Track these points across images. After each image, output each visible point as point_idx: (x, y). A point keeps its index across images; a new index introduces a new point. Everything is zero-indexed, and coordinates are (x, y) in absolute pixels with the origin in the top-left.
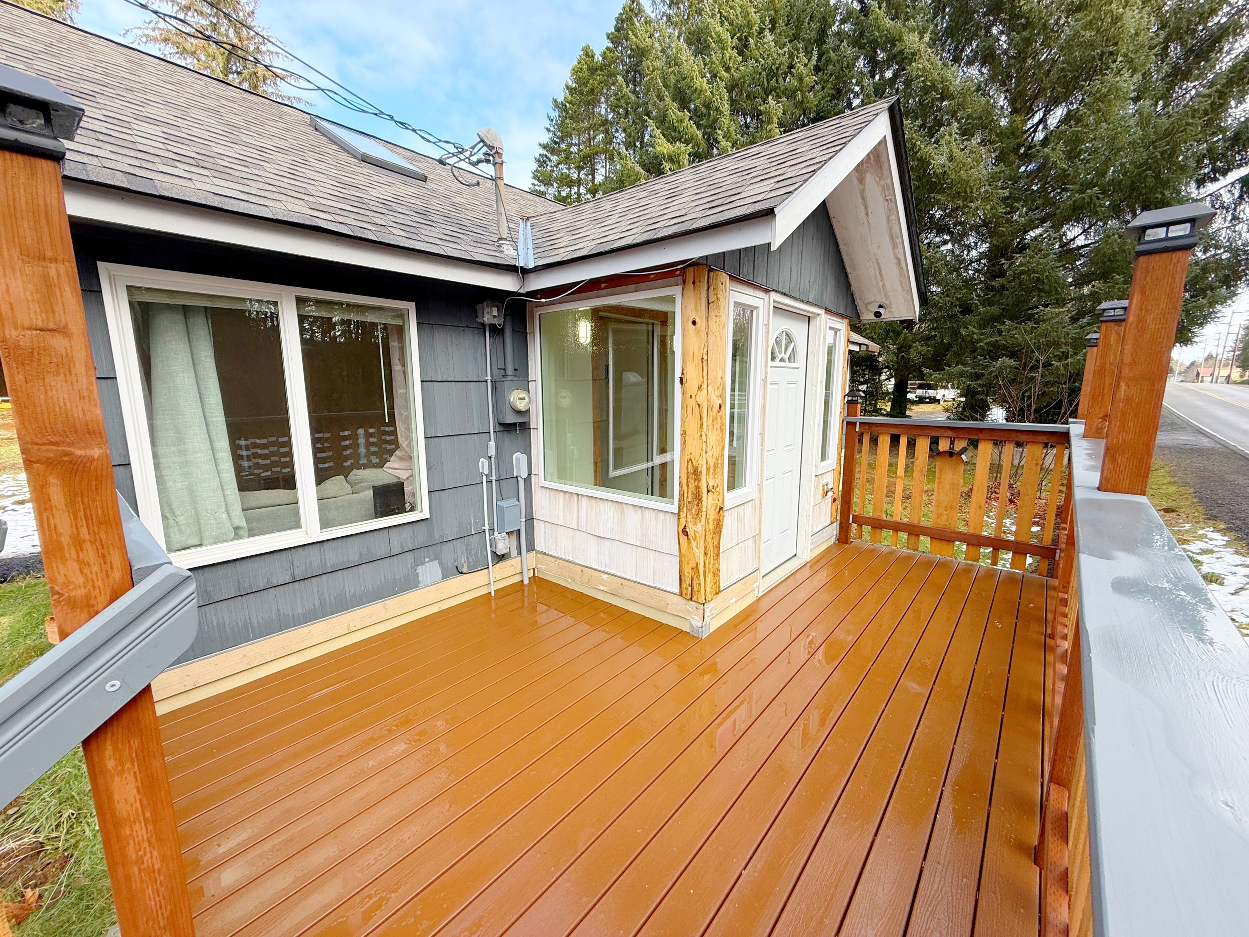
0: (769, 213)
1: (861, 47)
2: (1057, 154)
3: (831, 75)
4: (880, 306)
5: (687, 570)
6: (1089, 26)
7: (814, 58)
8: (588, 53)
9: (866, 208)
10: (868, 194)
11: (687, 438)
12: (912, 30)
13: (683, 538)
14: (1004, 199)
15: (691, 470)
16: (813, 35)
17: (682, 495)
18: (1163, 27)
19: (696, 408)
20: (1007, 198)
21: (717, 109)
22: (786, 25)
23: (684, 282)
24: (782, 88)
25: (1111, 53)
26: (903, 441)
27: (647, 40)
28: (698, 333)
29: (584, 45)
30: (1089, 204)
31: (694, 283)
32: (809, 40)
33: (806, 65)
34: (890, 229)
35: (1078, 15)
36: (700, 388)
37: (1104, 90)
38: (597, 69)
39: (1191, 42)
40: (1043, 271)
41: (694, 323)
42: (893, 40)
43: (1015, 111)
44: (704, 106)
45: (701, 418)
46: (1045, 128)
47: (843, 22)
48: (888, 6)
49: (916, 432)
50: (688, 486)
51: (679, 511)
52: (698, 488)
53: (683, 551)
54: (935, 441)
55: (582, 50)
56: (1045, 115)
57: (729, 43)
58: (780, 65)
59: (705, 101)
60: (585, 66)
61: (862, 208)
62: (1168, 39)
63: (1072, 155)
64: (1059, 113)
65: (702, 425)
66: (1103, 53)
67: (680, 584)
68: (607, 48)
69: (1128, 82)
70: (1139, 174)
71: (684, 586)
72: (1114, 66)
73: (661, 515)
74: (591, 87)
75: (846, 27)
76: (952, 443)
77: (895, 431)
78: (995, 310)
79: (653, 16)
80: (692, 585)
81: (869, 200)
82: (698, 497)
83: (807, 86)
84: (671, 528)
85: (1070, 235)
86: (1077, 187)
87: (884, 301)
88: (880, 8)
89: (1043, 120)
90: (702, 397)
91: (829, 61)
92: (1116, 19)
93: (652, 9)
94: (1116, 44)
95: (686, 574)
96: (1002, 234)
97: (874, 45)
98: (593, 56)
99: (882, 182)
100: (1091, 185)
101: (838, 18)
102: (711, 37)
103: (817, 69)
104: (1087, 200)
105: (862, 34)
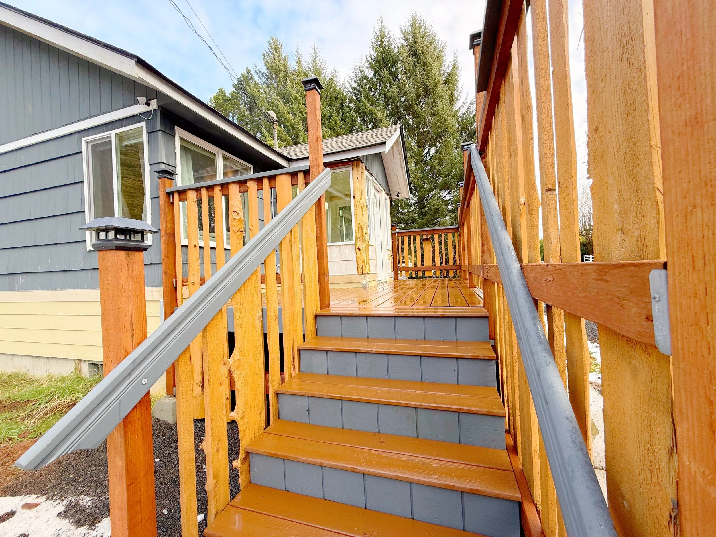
0: (384, 143)
1: (359, 114)
2: (436, 163)
3: (348, 123)
4: (398, 193)
5: (360, 263)
6: (438, 121)
7: (341, 115)
8: (222, 92)
9: (394, 157)
10: (394, 152)
11: (357, 216)
12: (379, 111)
13: (358, 251)
14: (421, 178)
15: (359, 227)
16: (338, 105)
17: (356, 236)
18: (459, 126)
19: (360, 206)
20: (422, 178)
21: (298, 129)
22: (326, 99)
23: (353, 166)
24: (327, 125)
25: (446, 131)
26: (412, 238)
27: (257, 92)
28: (359, 181)
29: (220, 87)
30: (449, 181)
31: (356, 166)
32: (337, 107)
33: (337, 117)
34: (401, 165)
35: (435, 117)
36: (361, 199)
37: (446, 143)
38: (228, 100)
39: (468, 132)
40: (438, 206)
41: (357, 178)
42: (372, 114)
43: (419, 147)
44: (291, 126)
45: (362, 208)
46: (429, 155)
47: (350, 102)
48: (368, 100)
49: (415, 234)
50: (359, 232)
51: (356, 242)
52: (362, 232)
53: (358, 256)
54: (421, 236)
55: (219, 90)
56: (429, 150)
57: (301, 101)
58: (325, 114)
59: (291, 124)
60: (221, 98)
61: (392, 157)
62: (461, 130)
63: (441, 165)
64: (433, 150)
65: (362, 211)
66: (444, 131)
67: (358, 270)
68: (233, 91)
69: (453, 142)
70: (461, 173)
71: (359, 269)
72: (448, 135)
73: (348, 246)
74: (225, 108)
75: (351, 105)
76: (427, 236)
77: (409, 234)
78: (424, 221)
79: (259, 82)
80: (362, 268)
81: (394, 154)
82: (363, 236)
83: (339, 125)
84: (353, 249)
85: (444, 195)
86: (444, 176)
87: (400, 192)
88: (365, 100)
89: (428, 152)
90: (361, 202)
91: (346, 117)
92: (446, 120)
93: (258, 79)
94: (447, 128)
95: (360, 264)
96: (422, 192)
97: (365, 114)
98: (225, 94)
99: (398, 149)
100: (448, 175)
101: (347, 100)
102: (292, 97)
103: (342, 119)
104: (448, 180)
105: (359, 109)
